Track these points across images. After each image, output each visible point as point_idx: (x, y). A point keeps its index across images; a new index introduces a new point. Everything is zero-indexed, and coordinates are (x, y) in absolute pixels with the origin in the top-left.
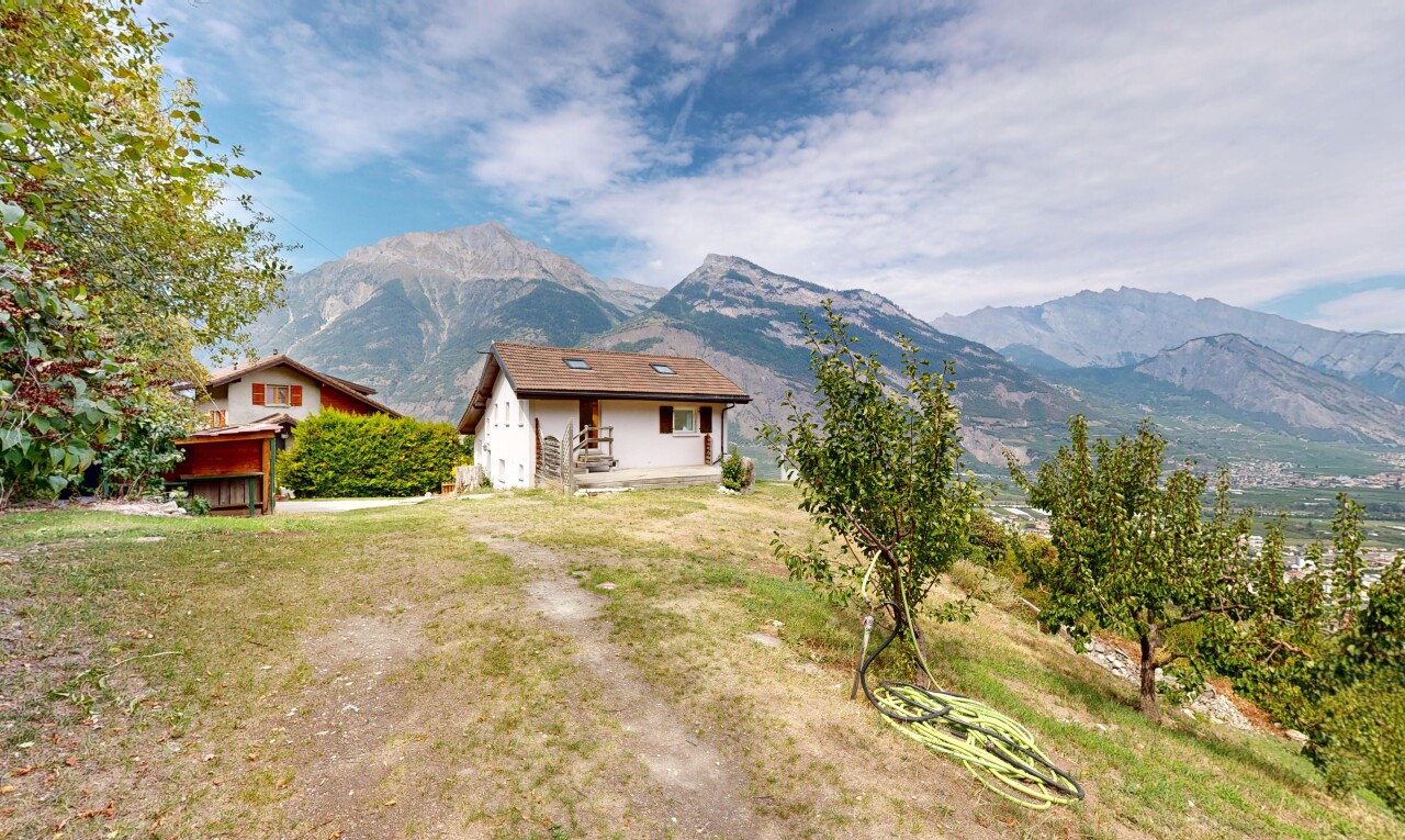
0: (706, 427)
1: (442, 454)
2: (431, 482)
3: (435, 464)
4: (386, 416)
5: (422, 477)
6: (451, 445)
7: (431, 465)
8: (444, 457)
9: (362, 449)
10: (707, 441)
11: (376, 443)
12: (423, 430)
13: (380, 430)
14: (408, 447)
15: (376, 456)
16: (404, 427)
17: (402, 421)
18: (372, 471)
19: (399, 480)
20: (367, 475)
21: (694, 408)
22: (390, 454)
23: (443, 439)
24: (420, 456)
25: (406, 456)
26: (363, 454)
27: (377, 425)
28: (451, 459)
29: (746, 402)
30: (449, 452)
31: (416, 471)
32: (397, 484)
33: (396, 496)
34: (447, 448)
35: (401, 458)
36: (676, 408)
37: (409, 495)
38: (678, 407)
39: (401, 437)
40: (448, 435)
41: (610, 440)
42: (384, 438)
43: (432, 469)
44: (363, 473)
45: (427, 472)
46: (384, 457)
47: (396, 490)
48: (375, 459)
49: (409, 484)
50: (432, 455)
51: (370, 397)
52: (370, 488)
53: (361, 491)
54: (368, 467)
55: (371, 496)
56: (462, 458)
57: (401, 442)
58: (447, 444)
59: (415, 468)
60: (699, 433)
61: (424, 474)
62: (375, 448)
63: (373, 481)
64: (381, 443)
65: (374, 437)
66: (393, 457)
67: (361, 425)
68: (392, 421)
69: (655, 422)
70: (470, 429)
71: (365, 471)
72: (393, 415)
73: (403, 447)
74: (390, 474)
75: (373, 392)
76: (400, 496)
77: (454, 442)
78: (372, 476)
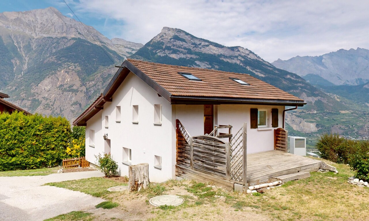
0: (275, 123)
1: (60, 139)
2: (53, 158)
3: (56, 145)
4: (21, 113)
5: (47, 155)
6: (66, 132)
7: (53, 146)
8: (62, 141)
9: (6, 137)
11: (16, 132)
12: (47, 122)
13: (19, 123)
14: (38, 135)
15: (15, 142)
16: (34, 121)
17: (33, 117)
18: (13, 152)
19: (32, 158)
20: (9, 155)
21: (268, 110)
22: (26, 140)
23: (61, 128)
24: (46, 140)
25: (37, 141)
26: (7, 140)
27: (16, 119)
28: (66, 142)
29: (302, 105)
30: (64, 137)
31: (43, 150)
32: (30, 160)
33: (29, 168)
34: (63, 135)
35: (33, 142)
36: (259, 110)
37: (38, 168)
38: (261, 109)
39: (32, 128)
40: (64, 125)
41: (230, 137)
42: (21, 128)
43: (53, 149)
44: (7, 154)
45: (50, 151)
47: (30, 165)
48: (15, 144)
49: (39, 160)
50: (53, 139)
51: (5, 99)
52: (12, 164)
53: (5, 167)
54: (10, 149)
55: (12, 169)
56: (73, 141)
57: (33, 131)
58: (63, 131)
59: (42, 148)
60: (271, 128)
61: (48, 152)
62: (15, 136)
63: (14, 159)
64: (19, 132)
65: (14, 128)
66: (29, 142)
67: (5, 120)
68: (26, 117)
70: (84, 123)
71: (8, 152)
72: (26, 113)
73: (34, 135)
74: (26, 153)
75: (7, 96)
76: (32, 168)
77: (67, 130)
78: (13, 156)
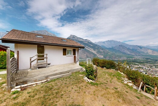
0: (74, 54)
10: (75, 57)
21: (71, 49)
29: (83, 48)
36: (67, 49)
38: (68, 49)
41: (47, 58)
46: (2, 60)
60: (73, 55)
69: (62, 52)
